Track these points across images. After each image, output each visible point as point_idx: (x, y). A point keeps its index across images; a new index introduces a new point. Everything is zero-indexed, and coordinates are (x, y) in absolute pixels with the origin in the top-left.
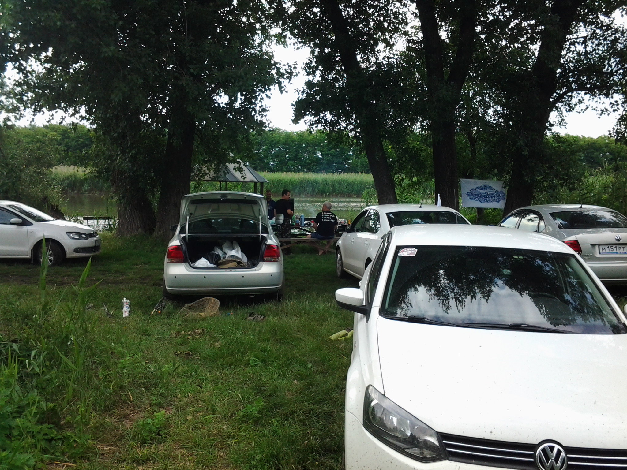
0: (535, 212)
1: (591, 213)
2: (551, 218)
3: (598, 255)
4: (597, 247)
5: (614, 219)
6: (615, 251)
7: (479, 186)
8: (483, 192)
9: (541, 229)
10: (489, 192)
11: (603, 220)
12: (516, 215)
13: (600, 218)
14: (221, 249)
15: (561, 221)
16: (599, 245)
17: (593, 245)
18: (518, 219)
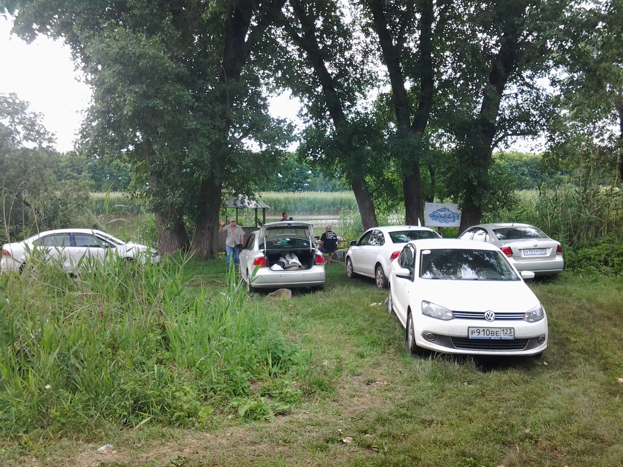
0: (483, 229)
1: (523, 229)
2: (493, 233)
3: (523, 256)
4: (522, 251)
5: (537, 233)
6: (534, 253)
7: (439, 208)
8: (442, 213)
9: (487, 240)
10: (447, 213)
11: (529, 234)
12: (470, 231)
13: (528, 232)
14: (285, 258)
15: (500, 235)
16: (524, 249)
17: (520, 250)
18: (472, 233)
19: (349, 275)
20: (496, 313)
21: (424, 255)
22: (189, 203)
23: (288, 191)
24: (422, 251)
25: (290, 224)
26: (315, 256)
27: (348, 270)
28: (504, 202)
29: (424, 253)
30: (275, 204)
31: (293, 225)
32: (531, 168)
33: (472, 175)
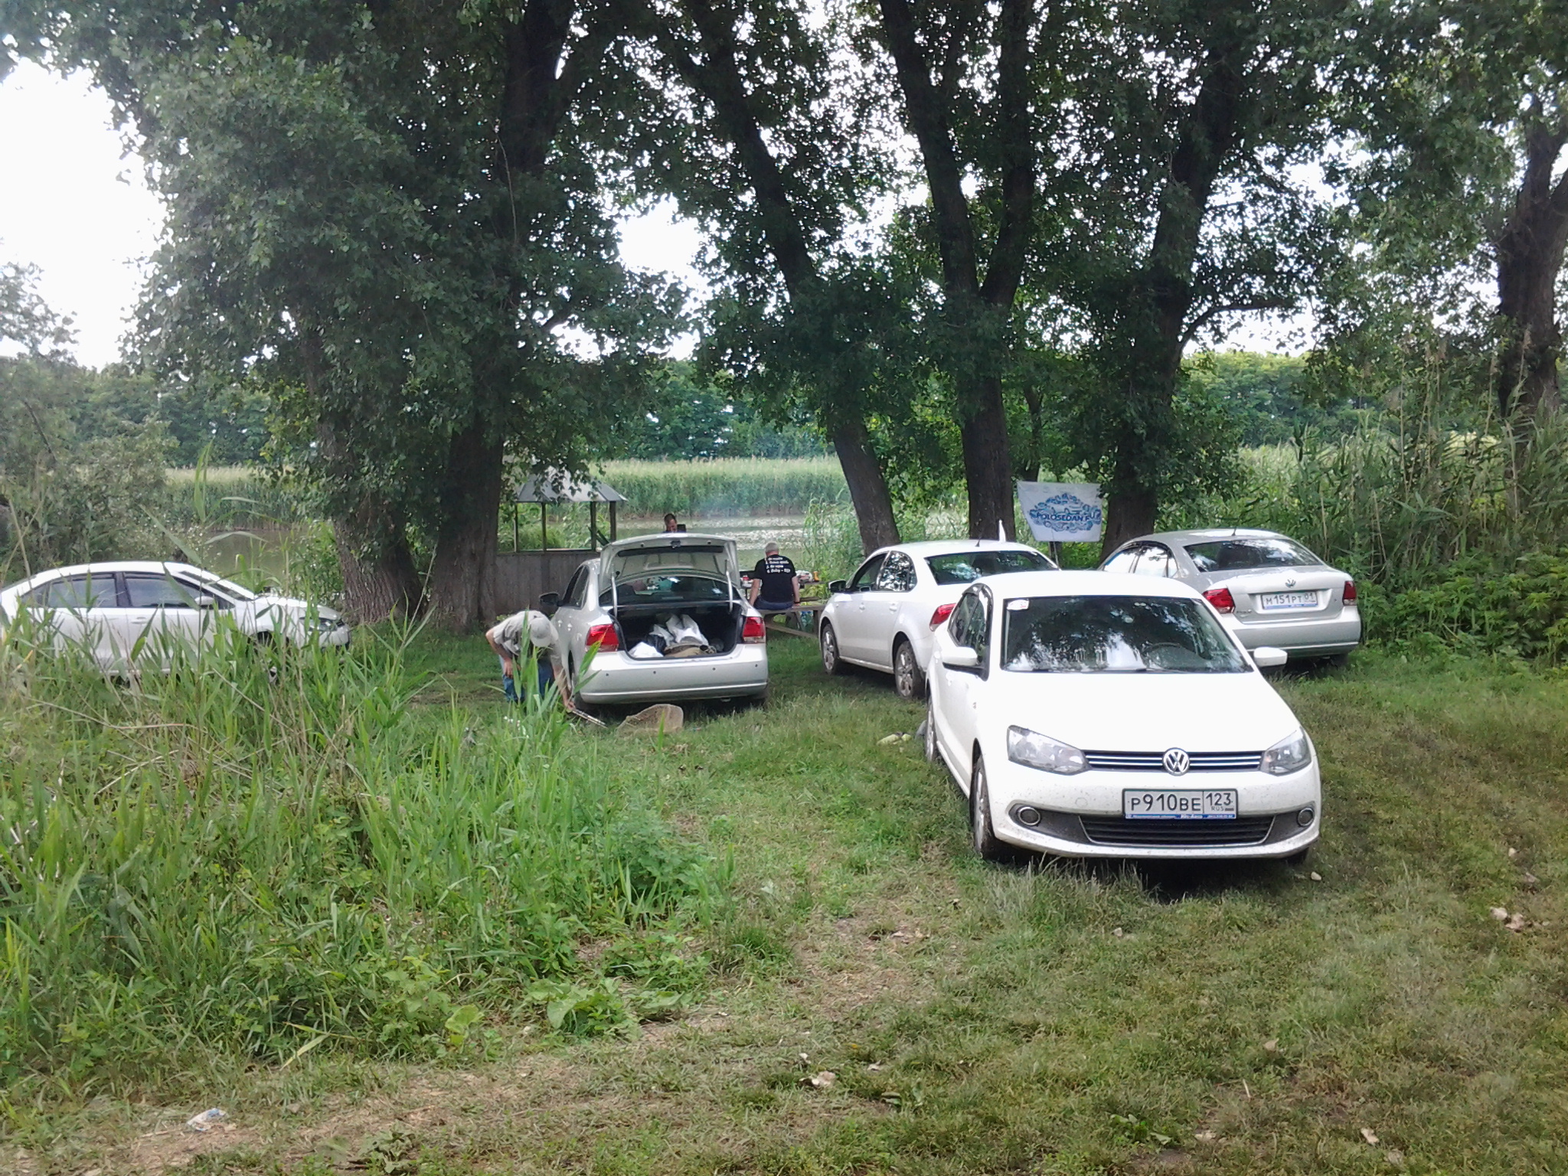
0: (1160, 546)
1: (1259, 544)
2: (1185, 554)
3: (1260, 611)
4: (1258, 598)
5: (1294, 554)
6: (1286, 603)
7: (1053, 496)
8: (1059, 508)
9: (1171, 573)
10: (1071, 507)
11: (1275, 555)
12: (1127, 551)
13: (1272, 552)
14: (666, 628)
15: (1203, 558)
16: (1262, 594)
17: (1253, 595)
18: (1132, 556)
19: (829, 666)
20: (1191, 755)
21: (1012, 612)
22: (419, 491)
23: (675, 458)
24: (1006, 602)
25: (676, 541)
26: (741, 620)
27: (826, 653)
28: (1212, 477)
29: (1014, 606)
30: (642, 491)
31: (684, 543)
32: (1281, 392)
33: (1131, 412)
